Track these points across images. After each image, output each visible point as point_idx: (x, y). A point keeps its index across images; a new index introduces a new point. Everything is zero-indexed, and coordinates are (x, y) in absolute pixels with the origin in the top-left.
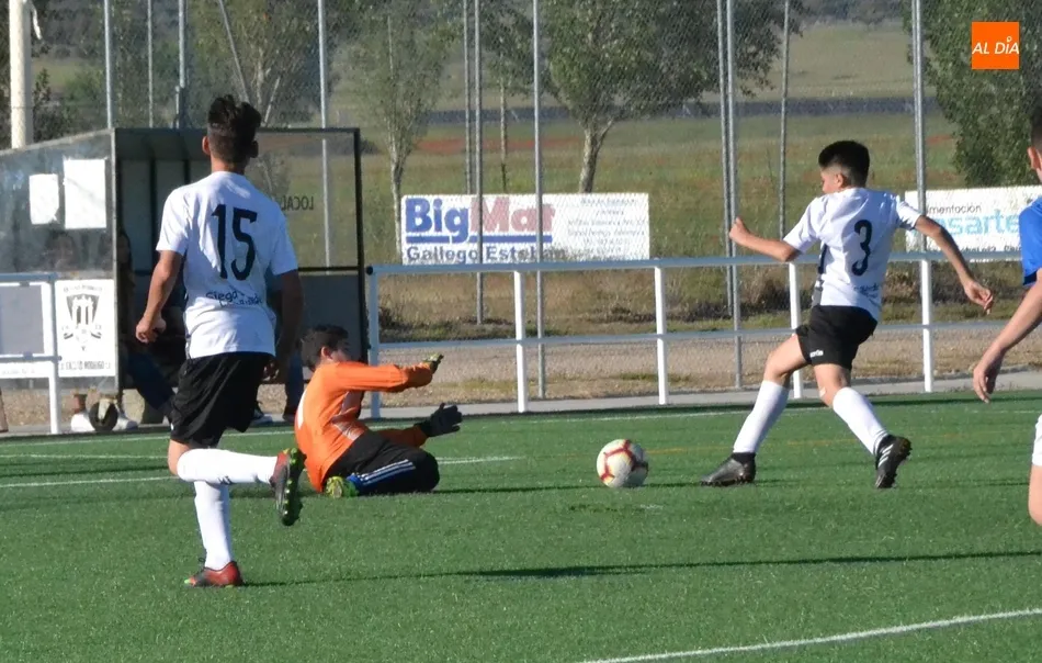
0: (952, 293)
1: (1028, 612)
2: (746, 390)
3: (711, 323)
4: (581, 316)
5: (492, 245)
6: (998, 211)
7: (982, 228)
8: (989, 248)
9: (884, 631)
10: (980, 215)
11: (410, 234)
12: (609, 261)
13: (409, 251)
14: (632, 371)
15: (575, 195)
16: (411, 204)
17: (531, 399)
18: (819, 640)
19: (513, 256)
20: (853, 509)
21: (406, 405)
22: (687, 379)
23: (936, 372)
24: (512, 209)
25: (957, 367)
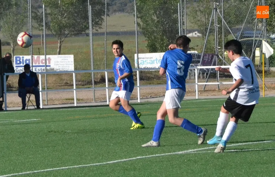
0: (145, 78)
1: (154, 155)
2: (96, 102)
3: (88, 86)
4: (57, 85)
5: (36, 67)
6: (157, 59)
7: (152, 62)
8: (155, 67)
9: (120, 161)
10: (152, 60)
11: (16, 65)
12: (64, 71)
13: (16, 69)
14: (69, 98)
15: (56, 55)
16: (16, 58)
17: (44, 105)
18: (105, 163)
19: (41, 70)
20: (116, 131)
21: (14, 107)
22: (82, 100)
23: (141, 97)
24: (41, 59)
25: (146, 96)
